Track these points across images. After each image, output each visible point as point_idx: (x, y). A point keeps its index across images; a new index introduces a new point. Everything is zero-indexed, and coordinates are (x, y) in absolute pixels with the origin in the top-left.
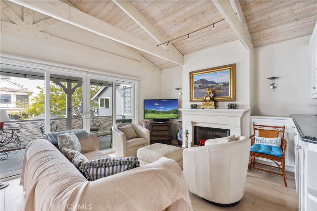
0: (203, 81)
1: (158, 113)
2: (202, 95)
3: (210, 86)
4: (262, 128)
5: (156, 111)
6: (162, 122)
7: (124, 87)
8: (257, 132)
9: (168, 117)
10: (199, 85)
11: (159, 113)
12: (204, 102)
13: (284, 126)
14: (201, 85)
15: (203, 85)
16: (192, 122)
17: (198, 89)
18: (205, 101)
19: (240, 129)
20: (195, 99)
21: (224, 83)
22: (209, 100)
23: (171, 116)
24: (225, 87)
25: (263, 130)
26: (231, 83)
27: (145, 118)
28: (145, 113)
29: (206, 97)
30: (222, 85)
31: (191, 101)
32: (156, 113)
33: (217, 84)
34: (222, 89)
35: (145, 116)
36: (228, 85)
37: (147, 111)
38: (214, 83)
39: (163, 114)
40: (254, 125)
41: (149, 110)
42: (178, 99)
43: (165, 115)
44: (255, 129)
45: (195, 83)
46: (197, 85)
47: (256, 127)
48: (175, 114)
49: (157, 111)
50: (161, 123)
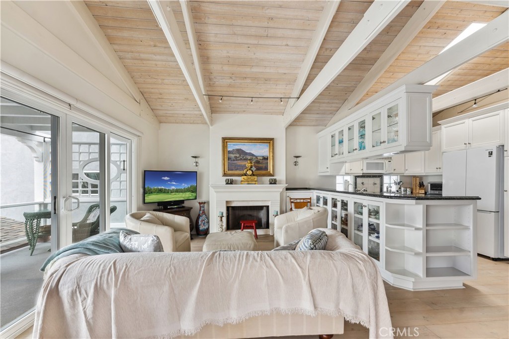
0: (240, 151)
1: (168, 192)
2: (239, 167)
3: (249, 158)
4: (296, 201)
5: (165, 189)
6: (176, 207)
7: (45, 138)
8: (293, 204)
9: (184, 197)
10: (235, 155)
11: (170, 192)
12: (245, 177)
13: (311, 198)
14: (238, 155)
15: (240, 156)
16: (227, 202)
17: (234, 160)
18: (245, 175)
19: (279, 206)
20: (230, 172)
21: (263, 157)
22: (250, 174)
23: (187, 196)
24: (265, 161)
25: (297, 202)
26: (271, 158)
27: (146, 201)
28: (145, 193)
29: (247, 171)
30: (261, 158)
31: (225, 175)
32: (165, 192)
33: (256, 157)
34: (261, 163)
35: (146, 198)
36: (267, 159)
37: (149, 190)
38: (253, 155)
39: (176, 194)
40: (291, 199)
41: (152, 188)
42: (197, 172)
43: (178, 196)
44: (292, 202)
45: (229, 152)
46: (232, 156)
47: (292, 200)
48: (193, 192)
49: (167, 189)
50: (174, 208)
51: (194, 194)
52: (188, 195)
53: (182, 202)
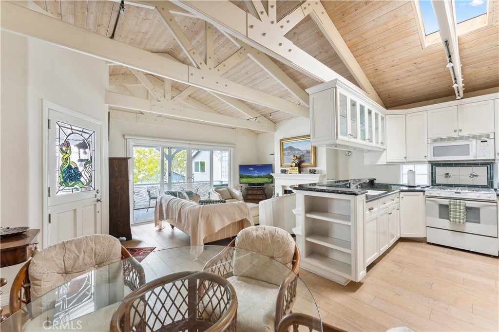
0: (291, 148)
9: (263, 181)
10: (288, 151)
11: (254, 177)
12: (291, 168)
15: (291, 151)
16: (283, 186)
17: (287, 155)
18: (291, 166)
20: (285, 164)
22: (294, 166)
24: (308, 155)
26: (312, 151)
27: (241, 182)
28: (240, 177)
29: (292, 163)
30: (306, 152)
31: (281, 166)
32: (251, 177)
33: (302, 151)
35: (241, 180)
36: (310, 152)
37: (242, 176)
38: (299, 150)
39: (257, 179)
41: (244, 175)
42: (272, 165)
43: (260, 180)
45: (285, 150)
48: (270, 178)
49: (252, 175)
50: (255, 187)
51: (271, 180)
52: (266, 180)
53: (263, 184)
